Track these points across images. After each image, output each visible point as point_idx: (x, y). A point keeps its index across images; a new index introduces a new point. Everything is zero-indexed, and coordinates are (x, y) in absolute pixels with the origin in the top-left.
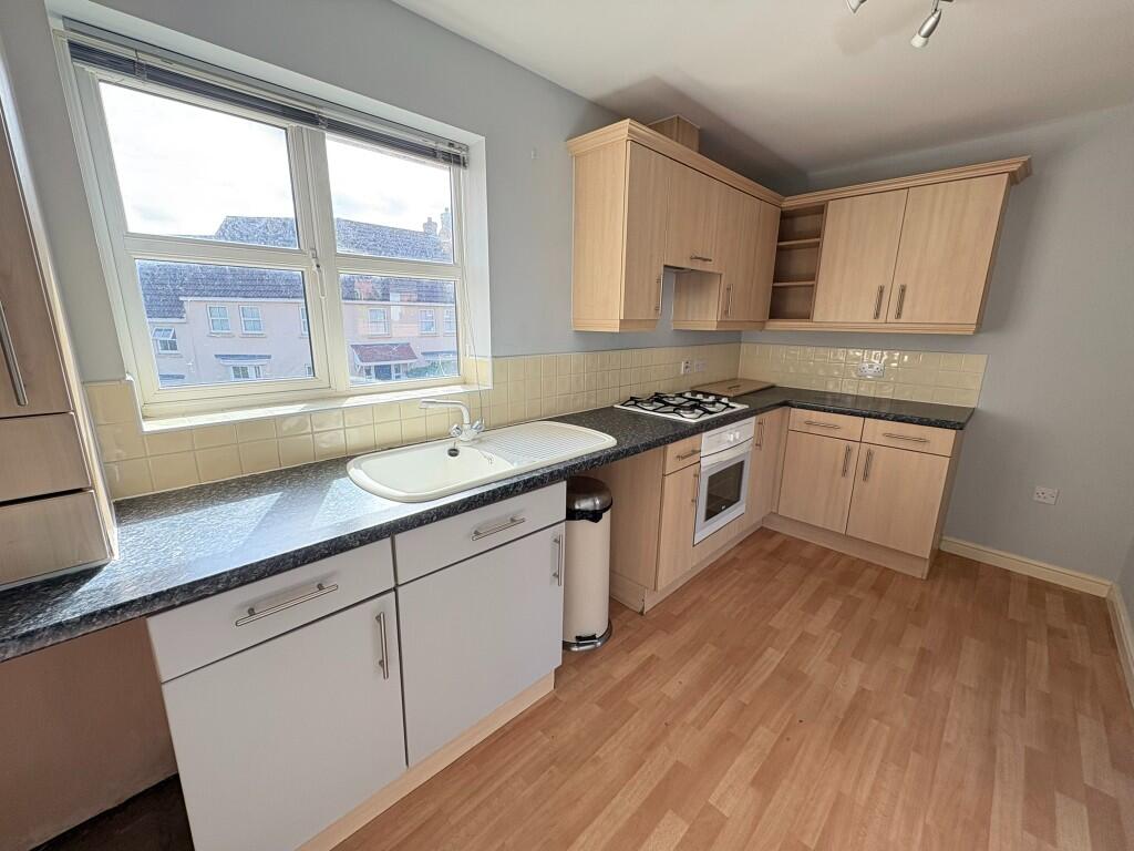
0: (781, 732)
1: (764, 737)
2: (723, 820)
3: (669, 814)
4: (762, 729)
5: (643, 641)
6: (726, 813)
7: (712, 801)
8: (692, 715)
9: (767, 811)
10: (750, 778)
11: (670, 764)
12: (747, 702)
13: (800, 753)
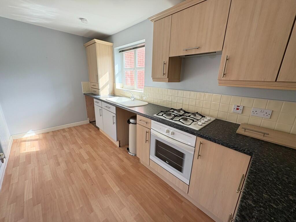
0: (92, 179)
1: (93, 175)
2: (83, 163)
3: (89, 157)
4: (95, 176)
5: (130, 161)
6: (84, 164)
7: (87, 163)
8: (105, 165)
9: (80, 170)
10: (87, 170)
11: (96, 159)
12: (103, 175)
13: (86, 181)
